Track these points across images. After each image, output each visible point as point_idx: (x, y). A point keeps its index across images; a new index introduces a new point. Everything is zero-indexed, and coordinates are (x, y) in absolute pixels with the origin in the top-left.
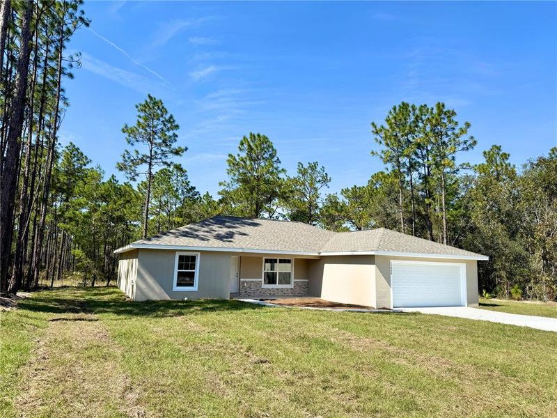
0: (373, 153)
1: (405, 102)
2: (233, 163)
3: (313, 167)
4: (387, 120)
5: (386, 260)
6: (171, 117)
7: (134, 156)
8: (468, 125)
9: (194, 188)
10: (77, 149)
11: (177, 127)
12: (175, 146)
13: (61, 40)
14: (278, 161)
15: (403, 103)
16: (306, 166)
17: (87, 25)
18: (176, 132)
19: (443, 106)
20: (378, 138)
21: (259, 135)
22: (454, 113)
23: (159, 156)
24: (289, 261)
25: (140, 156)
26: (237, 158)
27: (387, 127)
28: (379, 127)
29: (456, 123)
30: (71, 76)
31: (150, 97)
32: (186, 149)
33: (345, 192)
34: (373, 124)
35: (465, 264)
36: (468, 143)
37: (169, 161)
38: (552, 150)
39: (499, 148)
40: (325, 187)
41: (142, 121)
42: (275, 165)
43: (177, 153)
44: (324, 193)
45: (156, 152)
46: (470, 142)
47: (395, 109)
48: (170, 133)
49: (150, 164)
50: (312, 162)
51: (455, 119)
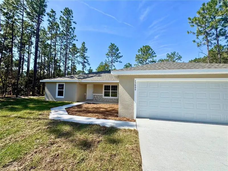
6: (117, 48)
18: (119, 52)
31: (111, 43)
32: (122, 56)
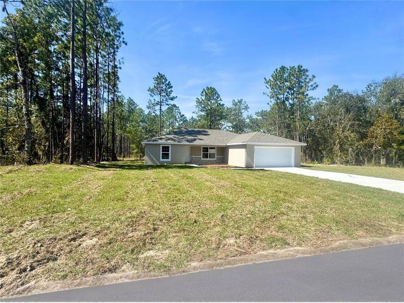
0: (264, 93)
1: (283, 66)
2: (199, 102)
3: (240, 102)
4: (272, 76)
5: (253, 146)
6: (169, 82)
7: (153, 102)
8: (314, 77)
9: (184, 115)
10: (132, 100)
11: (172, 87)
12: (172, 96)
13: (114, 52)
14: (221, 100)
15: (282, 67)
16: (236, 101)
17: (126, 44)
18: (172, 89)
19: (301, 67)
20: (268, 86)
21: (211, 88)
22: (307, 71)
23: (164, 101)
24: (214, 148)
25: (156, 102)
26: (200, 99)
27: (272, 80)
28: (268, 80)
29: (308, 76)
30: (120, 68)
31: (159, 73)
32: (176, 97)
33: (257, 113)
34: (265, 78)
35: (294, 148)
36: (313, 86)
37: (168, 103)
38: (368, 86)
39: (337, 87)
40: (246, 111)
41: (156, 85)
42: (219, 102)
43: (172, 99)
44: (245, 114)
45: (163, 100)
46: (314, 86)
47: (277, 70)
48: (169, 90)
49: (161, 105)
50: (239, 99)
51: (307, 73)
